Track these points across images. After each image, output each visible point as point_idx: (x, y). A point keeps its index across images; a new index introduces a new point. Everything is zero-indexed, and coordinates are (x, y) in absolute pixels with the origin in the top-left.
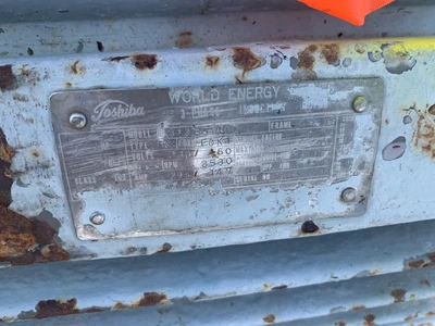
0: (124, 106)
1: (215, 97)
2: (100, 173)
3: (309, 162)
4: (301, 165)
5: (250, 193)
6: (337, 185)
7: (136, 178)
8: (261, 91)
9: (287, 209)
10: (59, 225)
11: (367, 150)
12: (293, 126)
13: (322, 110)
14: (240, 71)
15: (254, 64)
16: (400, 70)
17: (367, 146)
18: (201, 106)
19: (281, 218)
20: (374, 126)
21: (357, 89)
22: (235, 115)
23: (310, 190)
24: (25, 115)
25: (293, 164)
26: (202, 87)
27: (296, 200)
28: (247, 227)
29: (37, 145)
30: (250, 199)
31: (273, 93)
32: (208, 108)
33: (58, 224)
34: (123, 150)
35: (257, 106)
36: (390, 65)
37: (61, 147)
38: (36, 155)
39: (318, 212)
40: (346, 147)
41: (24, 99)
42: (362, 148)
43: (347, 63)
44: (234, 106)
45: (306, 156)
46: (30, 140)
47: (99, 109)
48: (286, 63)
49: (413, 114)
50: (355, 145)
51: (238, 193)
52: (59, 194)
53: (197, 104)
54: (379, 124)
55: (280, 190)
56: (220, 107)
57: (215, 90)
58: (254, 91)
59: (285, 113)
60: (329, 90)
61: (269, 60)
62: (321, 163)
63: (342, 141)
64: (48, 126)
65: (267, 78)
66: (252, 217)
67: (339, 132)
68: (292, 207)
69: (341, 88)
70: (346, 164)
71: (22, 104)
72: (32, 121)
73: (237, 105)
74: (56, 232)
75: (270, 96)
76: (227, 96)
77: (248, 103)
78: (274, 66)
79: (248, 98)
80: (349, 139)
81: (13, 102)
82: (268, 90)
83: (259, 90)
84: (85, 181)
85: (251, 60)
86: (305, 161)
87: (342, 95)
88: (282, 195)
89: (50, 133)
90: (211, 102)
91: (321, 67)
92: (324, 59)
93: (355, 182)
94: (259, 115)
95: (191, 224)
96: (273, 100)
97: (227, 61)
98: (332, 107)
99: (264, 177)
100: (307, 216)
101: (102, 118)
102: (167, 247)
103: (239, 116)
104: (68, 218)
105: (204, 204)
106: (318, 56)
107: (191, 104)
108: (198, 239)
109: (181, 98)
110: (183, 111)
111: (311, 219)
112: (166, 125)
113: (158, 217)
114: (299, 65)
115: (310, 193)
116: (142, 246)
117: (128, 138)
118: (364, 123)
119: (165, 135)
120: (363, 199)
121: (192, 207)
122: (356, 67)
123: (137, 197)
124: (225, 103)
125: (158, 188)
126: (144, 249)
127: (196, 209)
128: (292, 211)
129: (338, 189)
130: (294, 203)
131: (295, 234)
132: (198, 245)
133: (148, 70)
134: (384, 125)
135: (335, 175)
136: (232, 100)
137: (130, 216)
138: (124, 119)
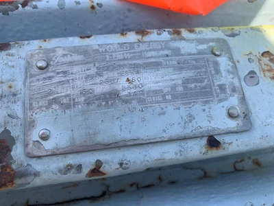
0: (71, 56)
1: (127, 48)
2: (51, 97)
3: (196, 87)
4: (191, 89)
5: (159, 110)
6: (222, 104)
7: (76, 100)
8: (154, 45)
9: (190, 124)
10: (14, 143)
11: (233, 78)
12: (178, 63)
13: (194, 54)
15: (147, 34)
17: (231, 76)
18: (119, 53)
19: (188, 132)
20: (231, 64)
21: (211, 44)
22: (140, 57)
23: (204, 107)
24: (10, 63)
25: (185, 88)
26: (118, 44)
27: (195, 115)
28: (163, 141)
29: (13, 81)
32: (123, 54)
33: (13, 141)
34: (68, 81)
35: (153, 53)
36: (226, 33)
37: (28, 81)
38: (10, 87)
39: (216, 126)
40: (218, 76)
41: (12, 55)
42: (229, 77)
43: (201, 32)
44: (139, 52)
45: (193, 82)
46: (9, 78)
47: (56, 58)
48: (166, 33)
49: (252, 57)
50: (223, 75)
52: (19, 116)
53: (116, 52)
54: (233, 62)
55: (181, 108)
57: (126, 44)
58: (149, 45)
59: (171, 56)
60: (194, 44)
61: (155, 32)
62: (204, 88)
63: (213, 72)
64: (23, 69)
65: (156, 40)
66: (164, 131)
67: (209, 67)
68: (194, 122)
69: (202, 44)
70: (222, 87)
71: (10, 57)
72: (13, 67)
73: (141, 52)
74: (10, 150)
75: (160, 47)
76: (134, 47)
77: (147, 51)
78: (159, 34)
79: (147, 49)
80: (218, 72)
81: (5, 57)
82: (157, 44)
83: (152, 44)
84: (40, 104)
85: (145, 32)
86: (193, 86)
87: (203, 47)
88: (183, 112)
89: (23, 73)
90: (124, 51)
91: (185, 33)
92: (187, 31)
93: (234, 101)
94: (155, 57)
95: (118, 138)
96: (162, 49)
97: (132, 34)
98: (200, 53)
99: (167, 97)
100: (208, 131)
101: (58, 62)
102: (99, 164)
103: (143, 58)
104: (22, 136)
105: (126, 119)
106: (182, 30)
107: (112, 52)
108: (123, 155)
109: (106, 50)
110: (107, 56)
111: (211, 134)
112: (97, 65)
113: (91, 132)
114: (173, 34)
115: (204, 110)
116: (78, 163)
117: (72, 74)
118: (223, 62)
119: (96, 71)
120: (246, 115)
121: (117, 122)
122: (207, 34)
123: (76, 116)
124: (133, 51)
125: (91, 107)
126: (79, 167)
127: (120, 124)
128: (196, 126)
129: (223, 107)
130: (194, 118)
131: (204, 150)
132: (125, 162)
133: (87, 39)
134: (237, 63)
135: (217, 96)
136: (137, 49)
137: (70, 132)
138: (70, 62)
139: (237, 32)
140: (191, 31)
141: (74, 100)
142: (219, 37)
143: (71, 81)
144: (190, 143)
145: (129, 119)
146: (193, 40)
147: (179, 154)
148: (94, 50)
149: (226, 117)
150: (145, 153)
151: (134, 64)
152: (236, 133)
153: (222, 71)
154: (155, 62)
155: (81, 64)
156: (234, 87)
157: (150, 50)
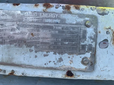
1: (35, 15)
4: (65, 45)
5: (45, 53)
6: (80, 56)
8: (51, 15)
9: (60, 63)
11: (92, 42)
12: (62, 29)
13: (73, 24)
14: (45, 8)
15: (50, 7)
16: (103, 14)
17: (92, 41)
18: (30, 18)
19: (57, 66)
20: (94, 33)
21: (87, 19)
22: (42, 22)
25: (62, 44)
26: (31, 12)
27: (63, 59)
28: (43, 68)
30: (45, 56)
31: (56, 16)
32: (32, 18)
34: (3, 30)
35: (50, 20)
36: (99, 12)
39: (73, 67)
40: (83, 40)
42: (90, 41)
43: (82, 9)
44: (41, 19)
45: (68, 41)
48: (61, 8)
49: (110, 31)
50: (87, 39)
51: (41, 52)
54: (96, 33)
55: (57, 54)
56: (36, 19)
57: (35, 13)
58: (49, 15)
59: (59, 24)
61: (55, 6)
62: (74, 45)
63: (81, 37)
65: (54, 11)
66: (45, 64)
67: (80, 34)
68: (62, 62)
69: (81, 18)
70: (84, 47)
73: (43, 18)
75: (54, 17)
76: (39, 15)
77: (46, 18)
78: (56, 8)
79: (47, 17)
80: (84, 37)
82: (53, 15)
83: (50, 14)
85: (49, 6)
86: (67, 43)
87: (81, 20)
88: (58, 56)
90: (34, 16)
91: (73, 9)
92: (74, 8)
93: (88, 55)
94: (50, 23)
95: (22, 63)
96: (55, 18)
97: (41, 5)
98: (77, 24)
99: (51, 47)
100: (68, 68)
102: (13, 72)
103: (43, 22)
105: (27, 55)
106: (72, 6)
107: (27, 17)
108: (24, 71)
109: (24, 15)
110: (24, 18)
111: (70, 70)
112: (18, 23)
113: (11, 57)
114: (65, 9)
115: (69, 57)
116: (4, 69)
117: (5, 26)
118: (90, 31)
119: (17, 26)
120: (92, 64)
121: (23, 56)
122: (86, 11)
123: (4, 48)
124: (38, 17)
125: (12, 46)
126: (5, 71)
127: (24, 57)
128: (62, 64)
129: (81, 57)
130: (63, 61)
131: (64, 76)
132: (25, 73)
133: (16, 6)
134: (98, 33)
135: (79, 51)
136: (41, 17)
137: (1, 56)
138: (5, 20)
139: (107, 12)
140: (77, 8)
141: (5, 40)
142: (93, 14)
143: (4, 30)
144: (57, 72)
145: (28, 55)
146: (76, 14)
147: (51, 76)
148: (18, 14)
149: (81, 63)
150: (34, 72)
151: (37, 25)
152: (84, 71)
153: (87, 37)
154: (49, 26)
155: (10, 21)
156: (91, 47)
157: (48, 18)
